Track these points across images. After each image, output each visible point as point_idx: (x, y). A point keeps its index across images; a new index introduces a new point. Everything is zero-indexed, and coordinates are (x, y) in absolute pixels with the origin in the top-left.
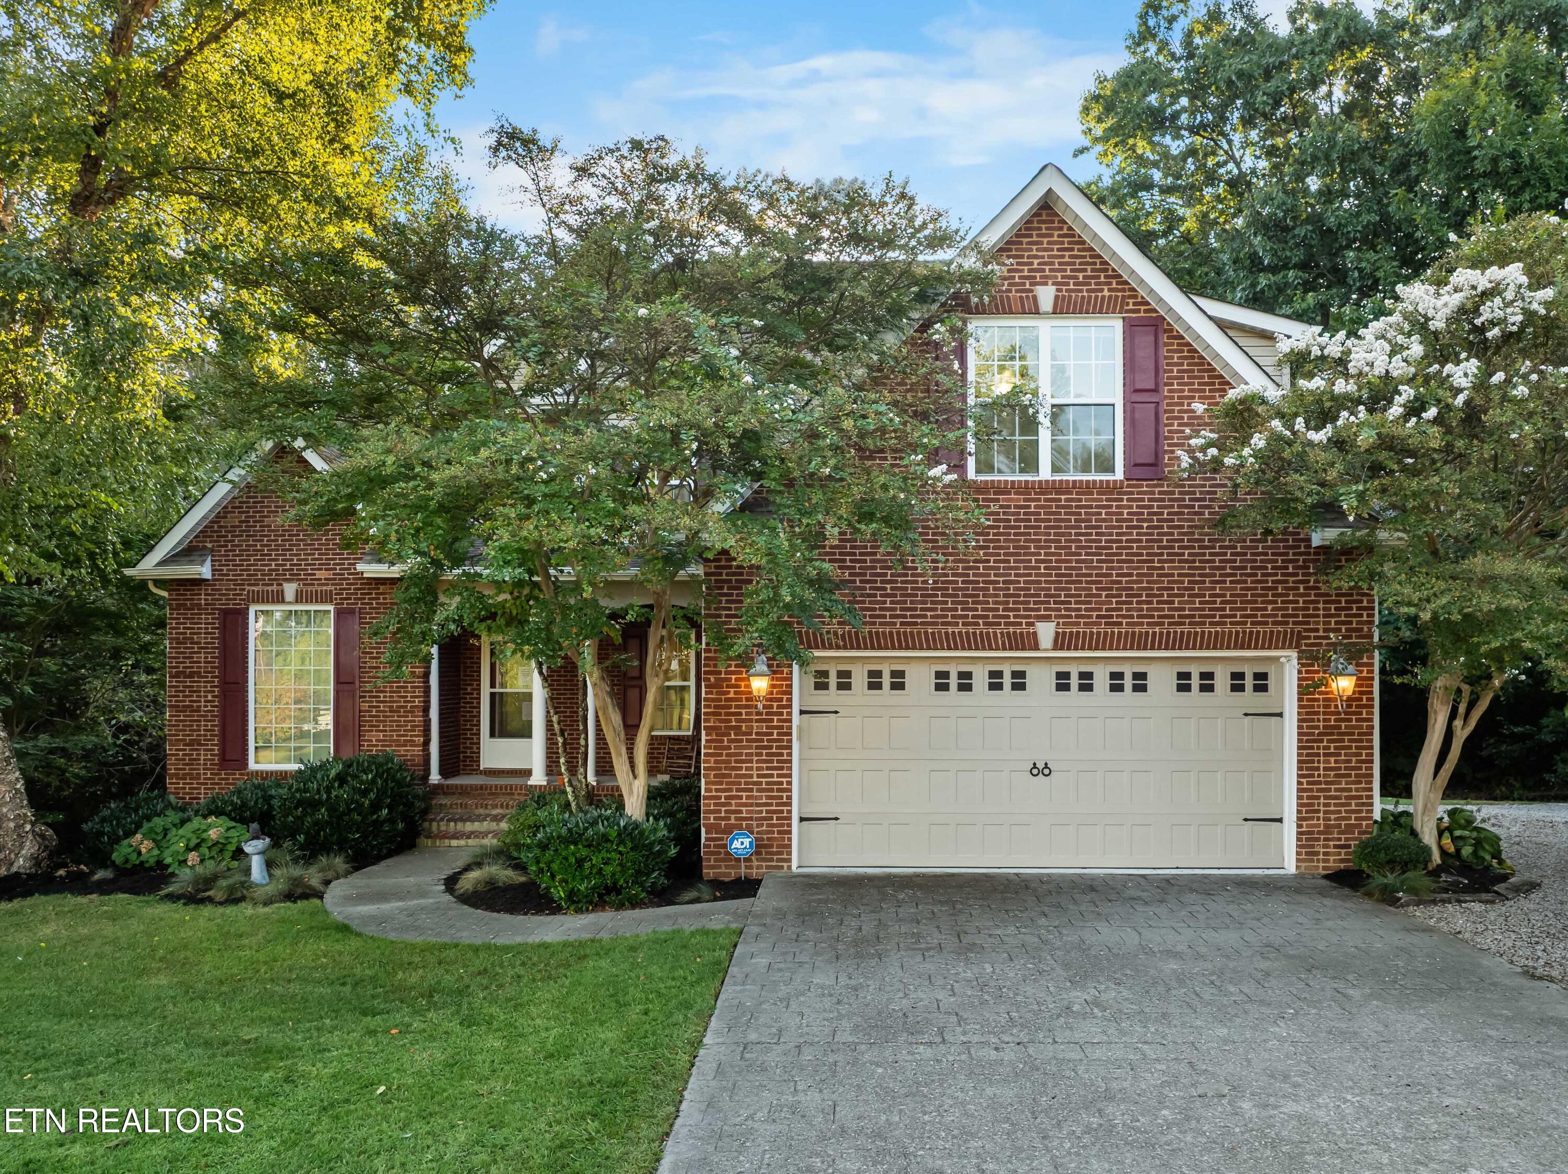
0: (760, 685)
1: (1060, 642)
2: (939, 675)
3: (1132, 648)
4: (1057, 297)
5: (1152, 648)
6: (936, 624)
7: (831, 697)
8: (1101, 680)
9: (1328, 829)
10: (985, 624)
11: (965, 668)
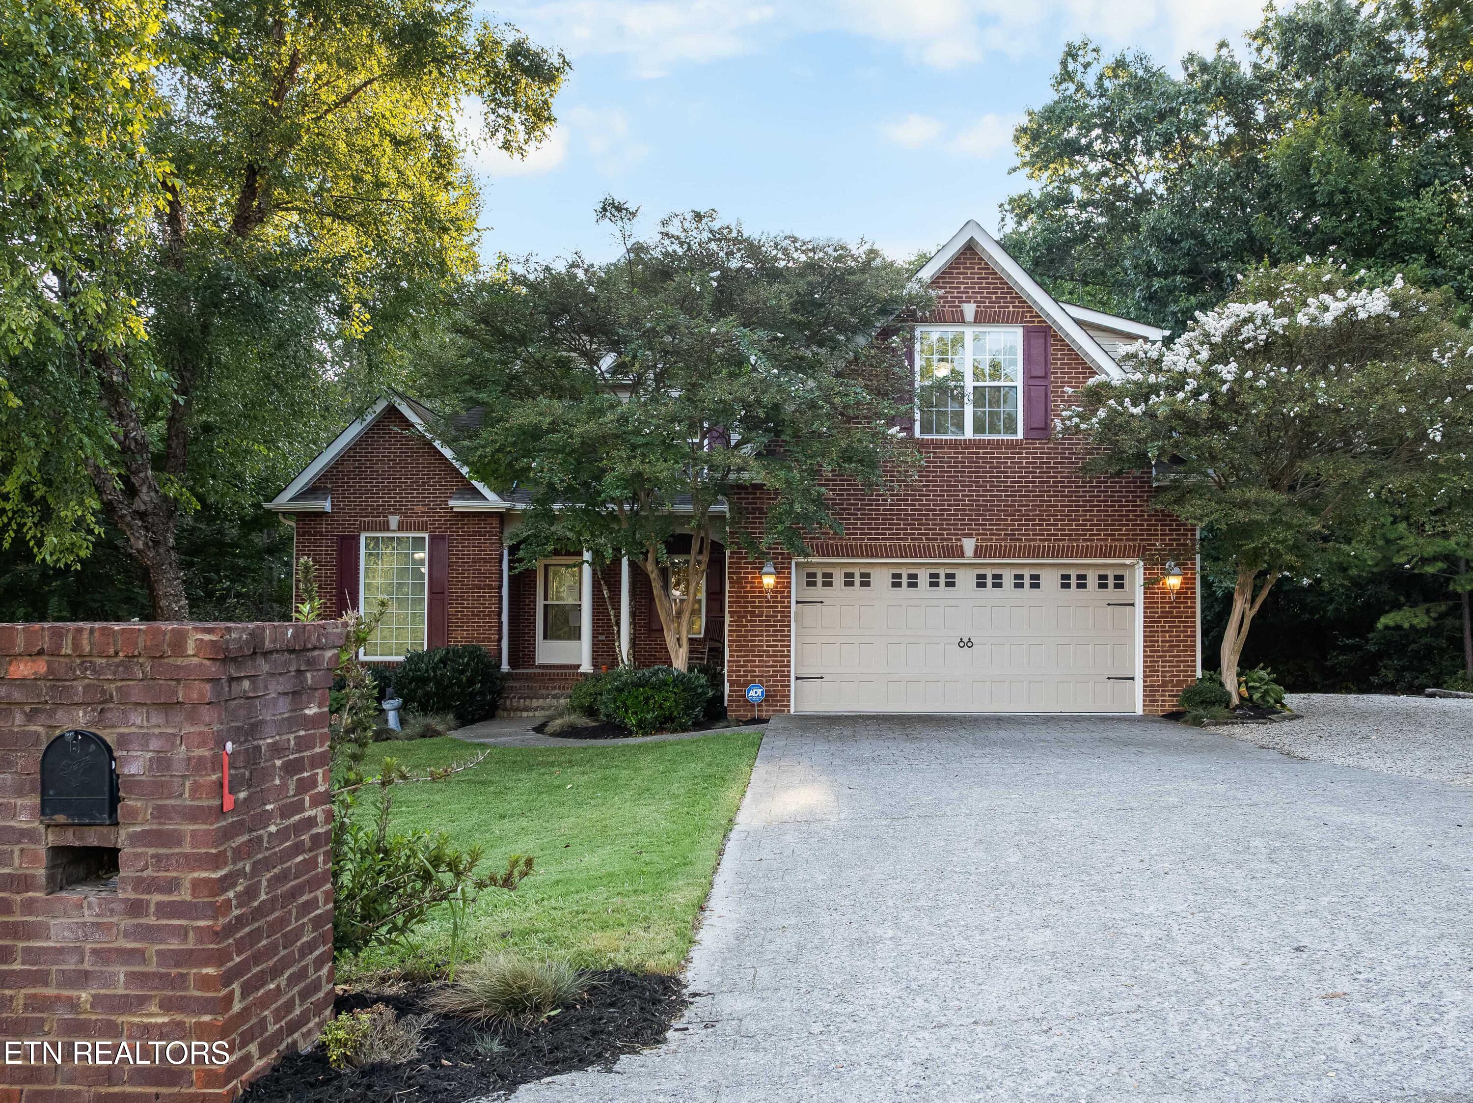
0: (769, 581)
1: (979, 552)
2: (894, 576)
3: (1028, 557)
4: (977, 312)
5: (1043, 557)
6: (893, 539)
7: (819, 592)
8: (1008, 579)
9: (1164, 684)
10: (927, 539)
11: (913, 571)
